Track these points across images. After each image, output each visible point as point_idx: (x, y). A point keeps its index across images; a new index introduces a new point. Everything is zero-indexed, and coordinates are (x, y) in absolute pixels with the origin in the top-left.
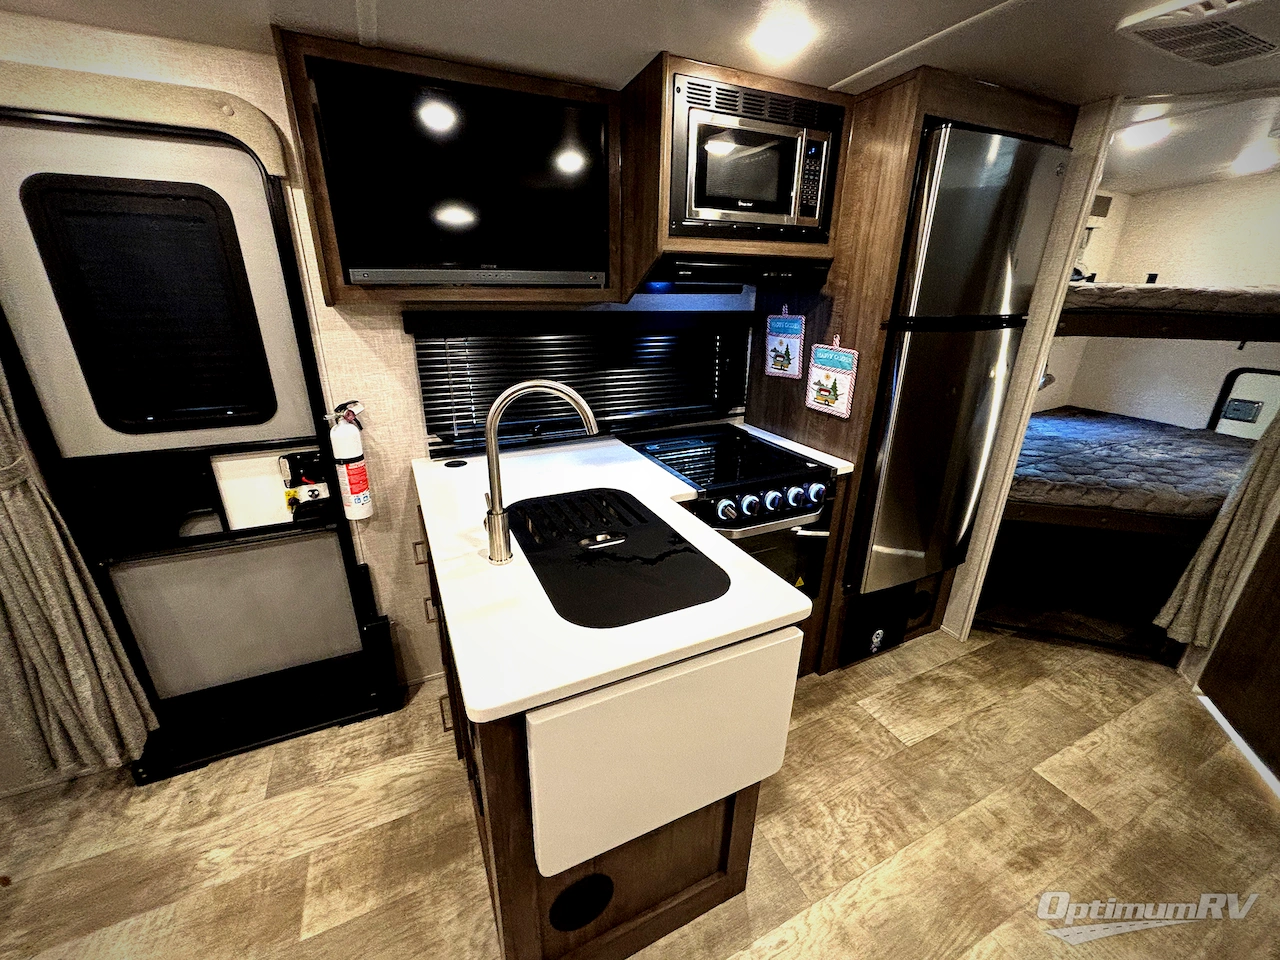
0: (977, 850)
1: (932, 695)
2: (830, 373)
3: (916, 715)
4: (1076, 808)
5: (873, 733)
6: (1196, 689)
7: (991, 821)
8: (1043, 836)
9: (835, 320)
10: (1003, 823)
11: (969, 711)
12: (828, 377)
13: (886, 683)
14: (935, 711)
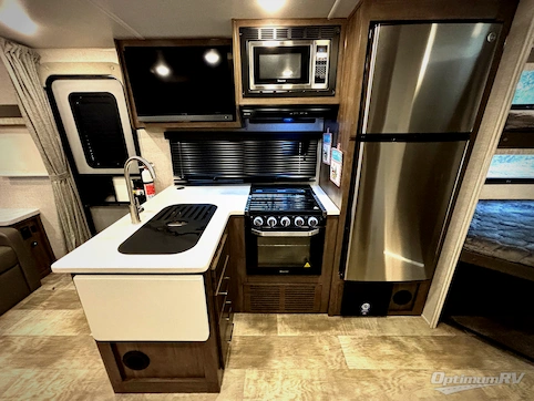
1: (386, 349)
2: (335, 163)
3: (367, 355)
5: (334, 354)
11: (403, 367)
13: (364, 333)
14: (381, 358)
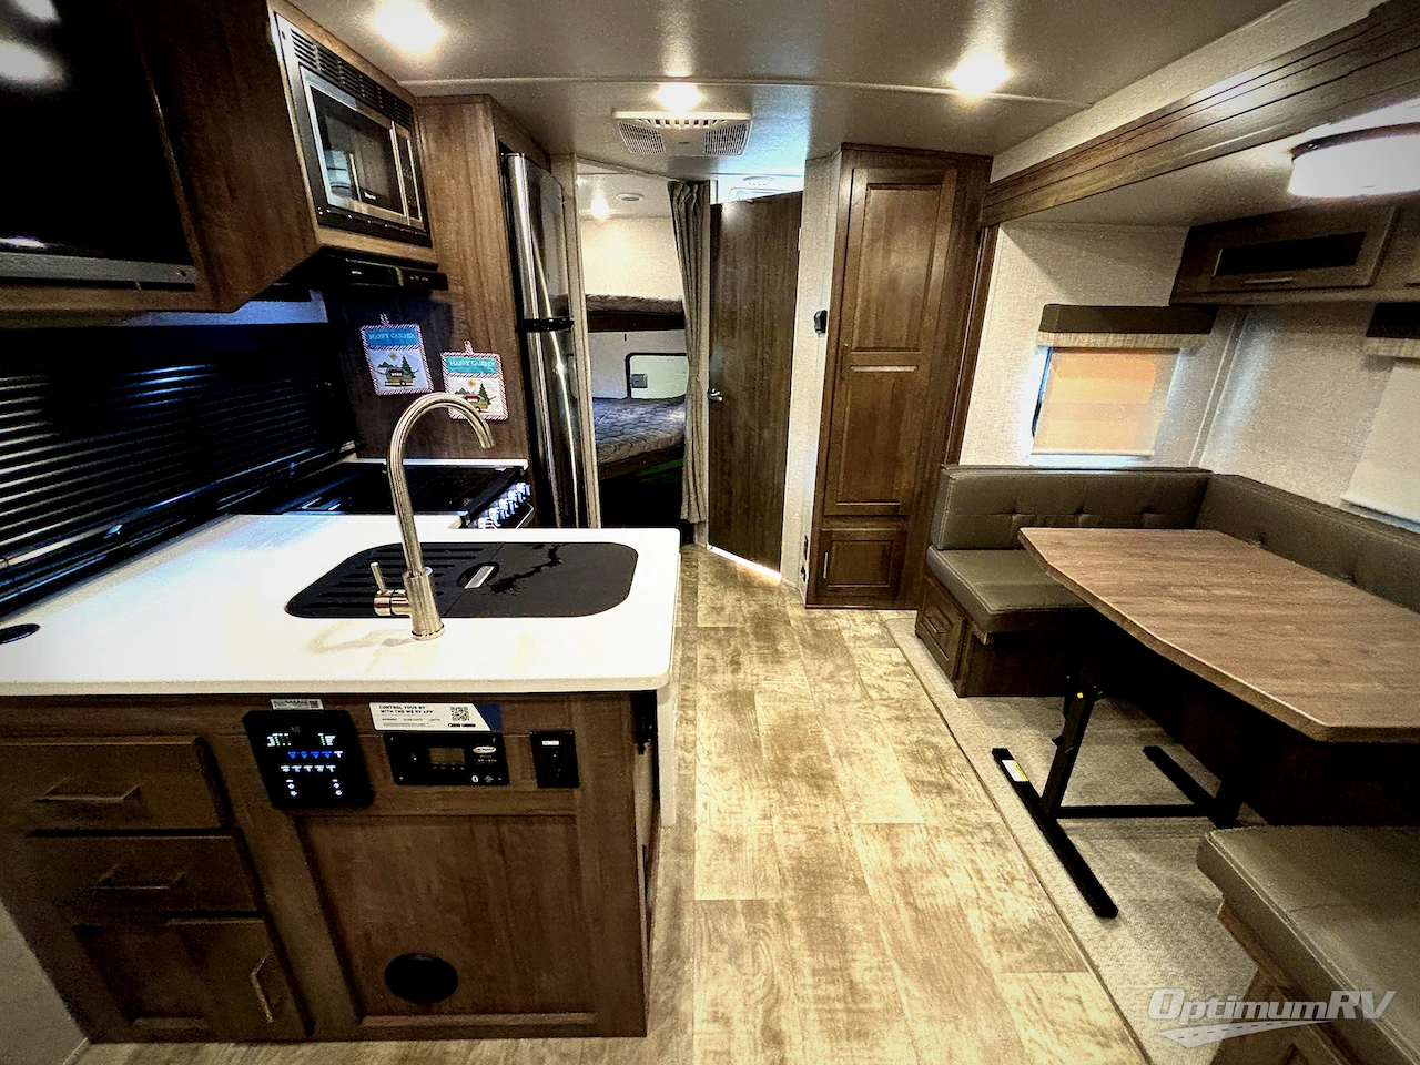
0: (718, 679)
2: (474, 380)
4: (726, 629)
6: (709, 547)
7: (710, 662)
8: (729, 650)
9: (459, 328)
10: (713, 659)
12: (471, 383)
